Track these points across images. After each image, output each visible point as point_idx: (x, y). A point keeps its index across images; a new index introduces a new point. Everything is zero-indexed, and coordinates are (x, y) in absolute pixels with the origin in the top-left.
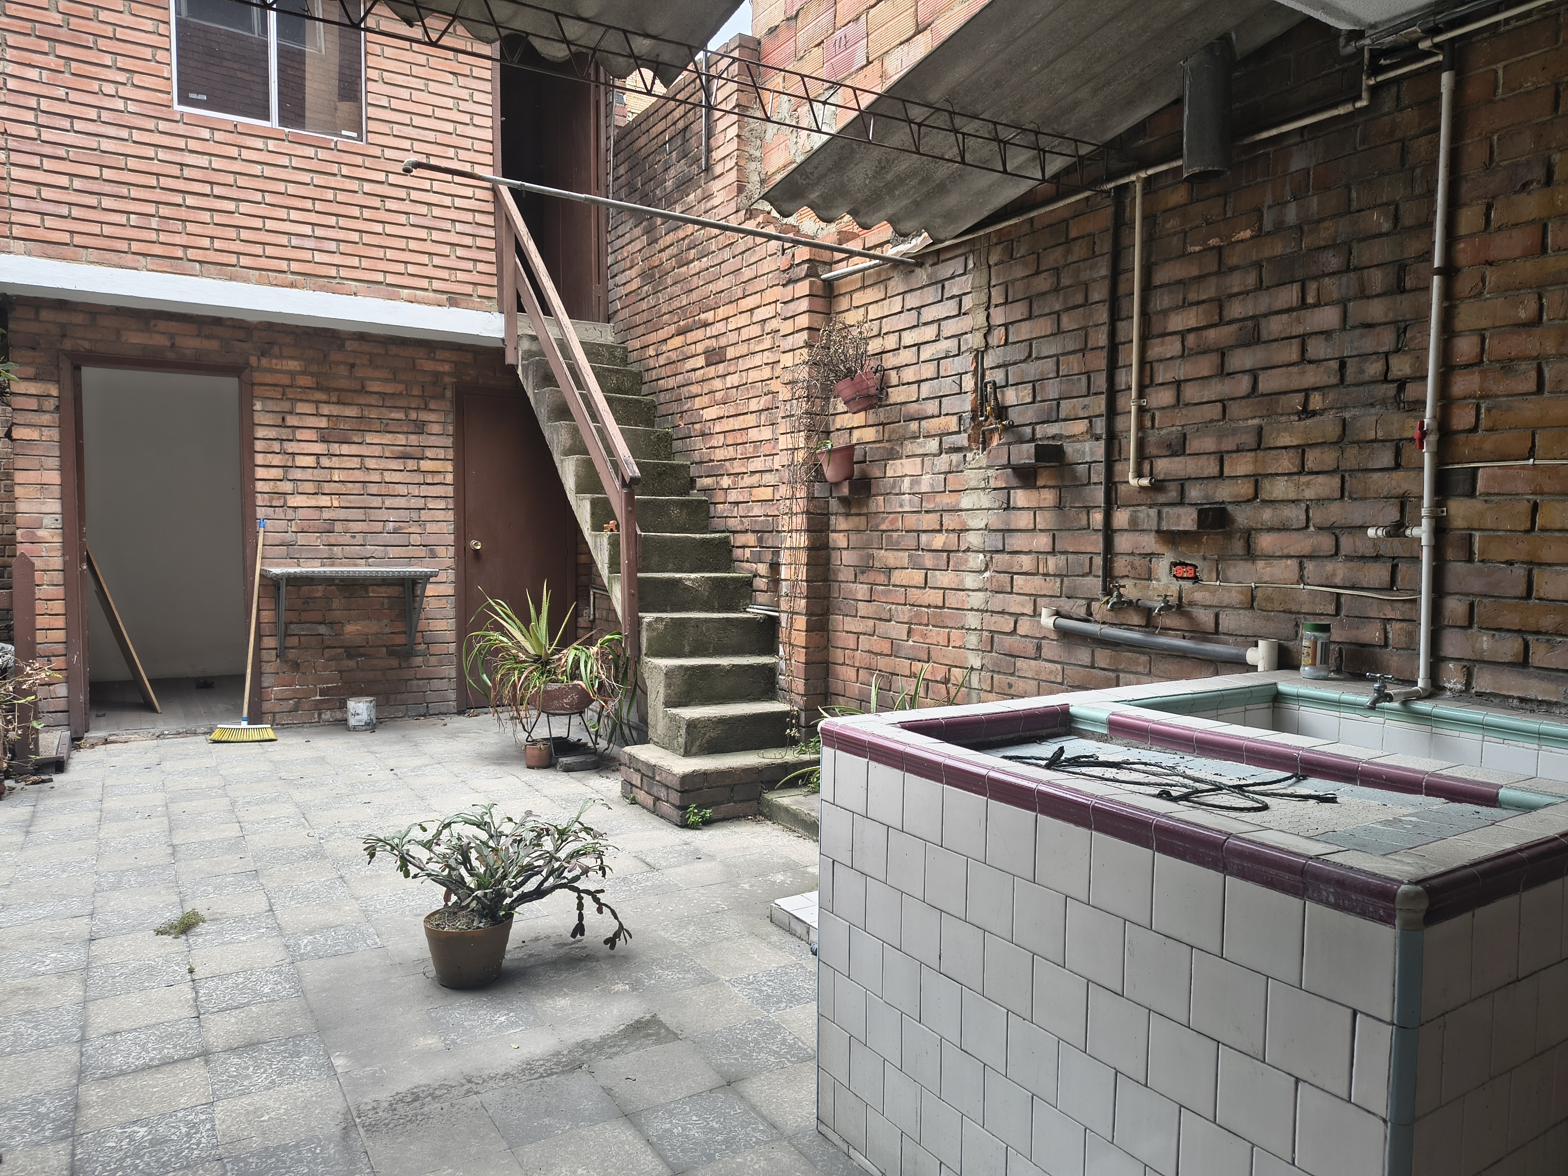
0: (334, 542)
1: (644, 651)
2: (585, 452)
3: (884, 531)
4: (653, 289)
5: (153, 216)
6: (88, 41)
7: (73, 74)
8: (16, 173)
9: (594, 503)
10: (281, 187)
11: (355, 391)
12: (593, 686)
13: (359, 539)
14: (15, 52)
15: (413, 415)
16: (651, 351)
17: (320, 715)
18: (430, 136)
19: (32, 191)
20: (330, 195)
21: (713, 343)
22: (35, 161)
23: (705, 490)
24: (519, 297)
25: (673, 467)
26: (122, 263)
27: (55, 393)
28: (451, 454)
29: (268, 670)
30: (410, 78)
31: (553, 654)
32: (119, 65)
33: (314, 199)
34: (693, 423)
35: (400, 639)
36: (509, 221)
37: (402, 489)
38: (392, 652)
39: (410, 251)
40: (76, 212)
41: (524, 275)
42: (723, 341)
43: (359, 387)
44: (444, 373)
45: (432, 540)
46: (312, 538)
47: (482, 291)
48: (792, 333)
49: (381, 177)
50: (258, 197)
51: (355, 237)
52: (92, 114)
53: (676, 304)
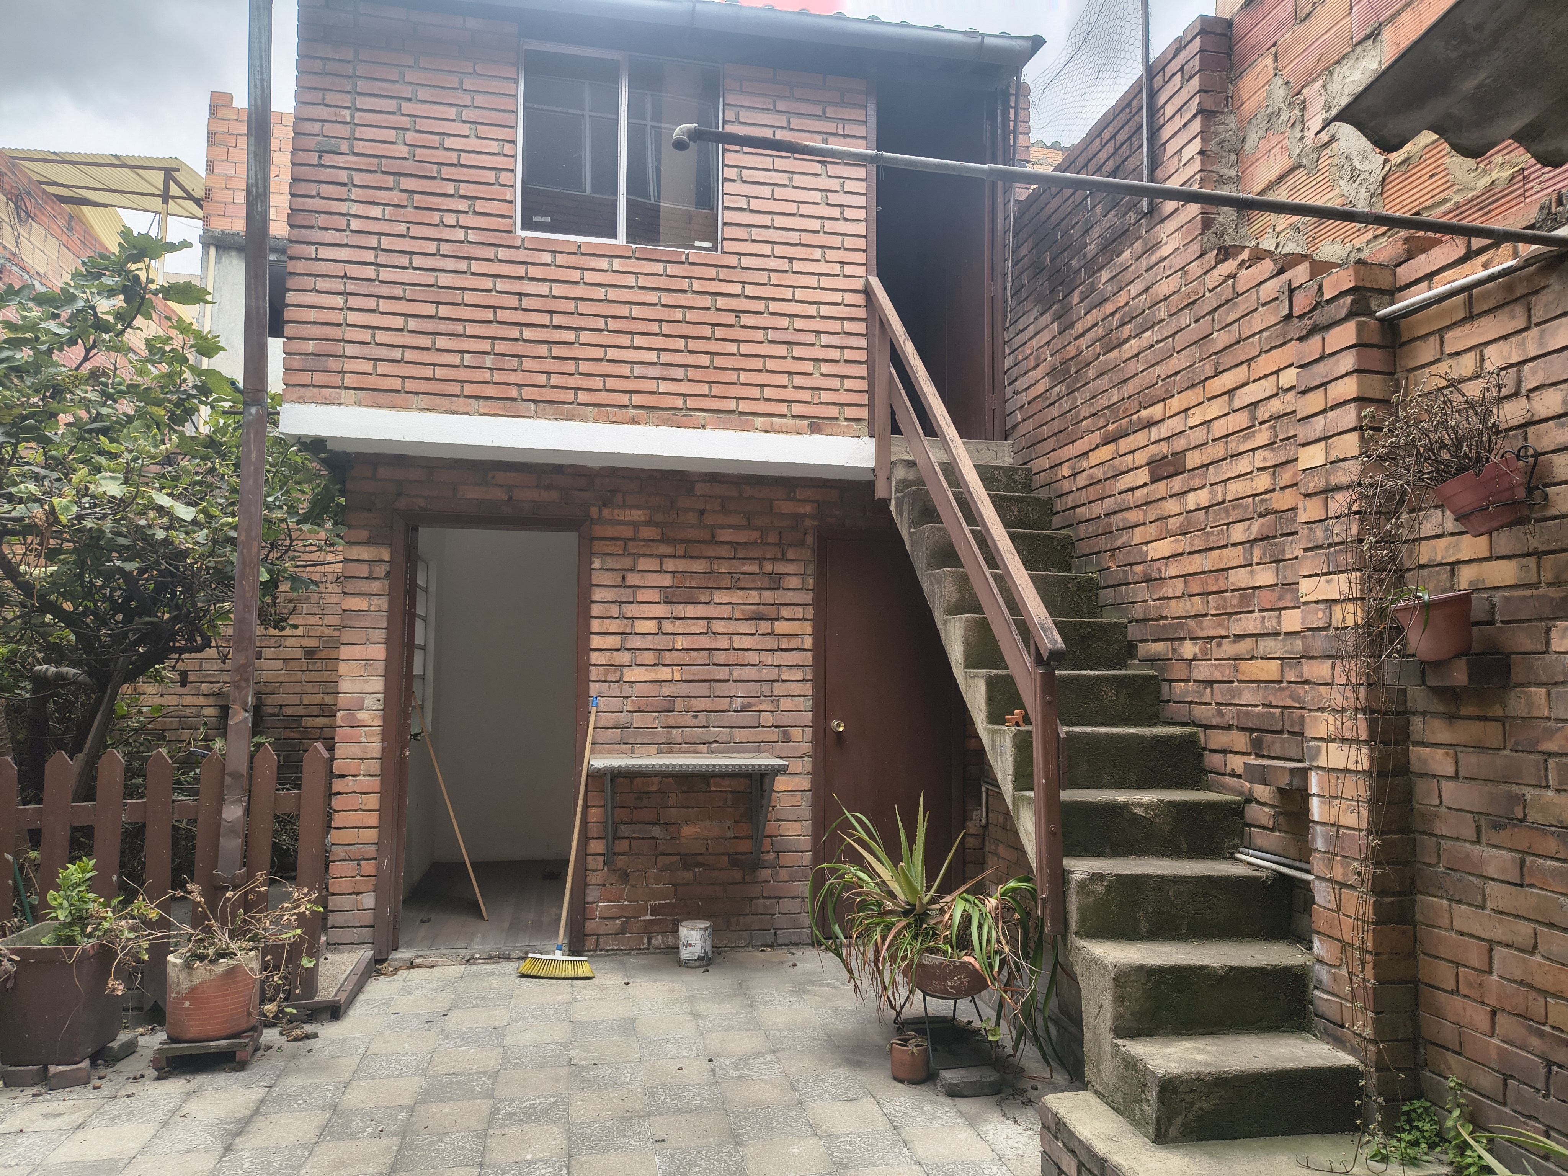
0: (673, 723)
1: (1073, 927)
2: (978, 609)
3: (1550, 754)
4: (1067, 388)
5: (488, 353)
6: (432, 171)
7: (416, 208)
8: (353, 318)
9: (991, 683)
10: (625, 310)
11: (705, 542)
12: (991, 966)
13: (702, 719)
14: (360, 191)
15: (768, 567)
16: (1066, 471)
17: (649, 939)
18: (794, 237)
19: (365, 336)
20: (678, 315)
21: (1164, 449)
22: (372, 303)
23: (1152, 661)
24: (893, 413)
25: (1103, 627)
26: (453, 408)
27: (387, 557)
28: (810, 613)
29: (594, 881)
30: (773, 173)
31: (933, 901)
32: (462, 192)
33: (660, 321)
34: (1131, 565)
35: (745, 846)
36: (883, 325)
37: (753, 657)
38: (735, 862)
39: (768, 371)
40: (409, 355)
41: (900, 387)
42: (1179, 444)
43: (708, 537)
44: (804, 516)
45: (786, 720)
46: (649, 719)
47: (850, 412)
48: (1324, 411)
49: (737, 289)
50: (600, 323)
51: (705, 360)
52: (432, 247)
53: (1102, 402)
